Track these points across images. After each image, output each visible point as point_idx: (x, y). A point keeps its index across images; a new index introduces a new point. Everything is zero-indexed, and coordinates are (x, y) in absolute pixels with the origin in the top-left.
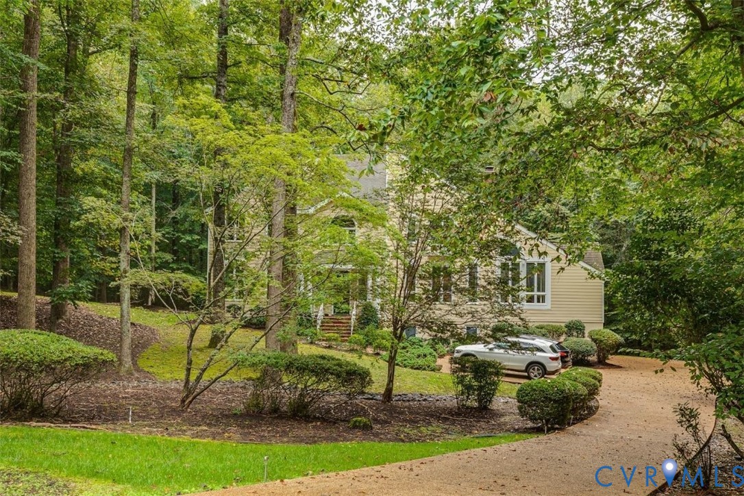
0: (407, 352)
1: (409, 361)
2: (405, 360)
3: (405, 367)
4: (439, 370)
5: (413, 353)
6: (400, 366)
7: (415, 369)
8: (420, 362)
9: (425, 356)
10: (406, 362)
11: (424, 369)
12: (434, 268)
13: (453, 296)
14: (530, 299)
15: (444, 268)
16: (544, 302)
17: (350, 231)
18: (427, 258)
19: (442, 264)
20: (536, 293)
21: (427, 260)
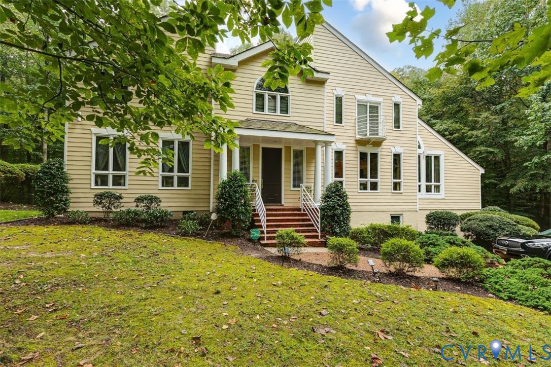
12: (361, 154)
13: (379, 184)
14: (428, 189)
15: (371, 154)
16: (439, 192)
17: (282, 98)
18: (354, 142)
19: (369, 150)
20: (433, 183)
21: (354, 145)
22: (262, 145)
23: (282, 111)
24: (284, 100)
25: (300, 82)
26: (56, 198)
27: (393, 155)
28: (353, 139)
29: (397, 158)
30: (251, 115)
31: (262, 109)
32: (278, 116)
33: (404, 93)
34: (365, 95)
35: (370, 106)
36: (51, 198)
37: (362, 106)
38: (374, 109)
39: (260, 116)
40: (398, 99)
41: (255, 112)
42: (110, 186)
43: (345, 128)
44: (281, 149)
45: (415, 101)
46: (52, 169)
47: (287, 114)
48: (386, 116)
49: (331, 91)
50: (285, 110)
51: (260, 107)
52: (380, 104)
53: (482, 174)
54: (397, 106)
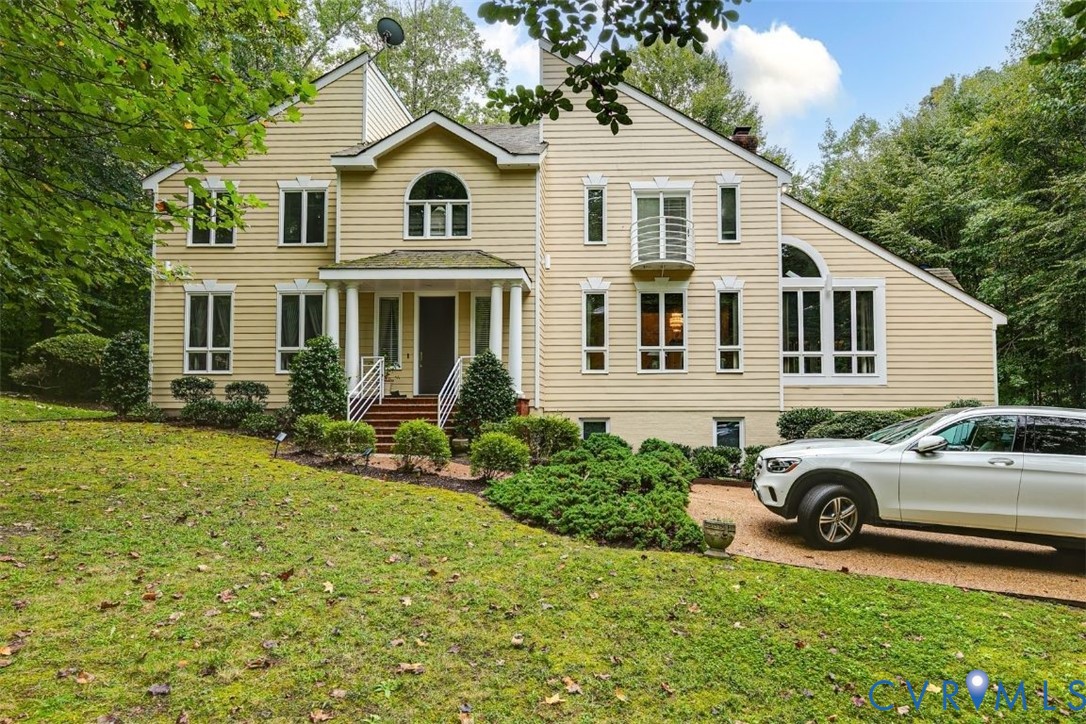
0: (582, 471)
1: (589, 509)
2: (572, 502)
3: (571, 532)
4: (722, 547)
5: (603, 476)
6: (551, 529)
7: (613, 542)
8: (635, 508)
9: (647, 485)
10: (574, 510)
11: (654, 543)
12: (644, 297)
13: (686, 355)
14: (842, 365)
15: (667, 296)
16: (873, 371)
17: (455, 208)
18: (629, 274)
19: (662, 288)
20: (854, 353)
21: (629, 280)
22: (419, 294)
23: (455, 231)
24: (460, 212)
25: (491, 177)
26: (126, 387)
27: (718, 296)
28: (628, 268)
29: (729, 301)
30: (401, 243)
31: (420, 231)
32: (449, 240)
33: (747, 165)
34: (653, 178)
35: (666, 200)
36: (119, 386)
37: (647, 203)
38: (676, 206)
39: (417, 243)
40: (729, 178)
41: (407, 237)
42: (209, 370)
43: (608, 248)
44: (453, 298)
45: (774, 178)
46: (121, 346)
47: (466, 234)
48: (702, 217)
49: (578, 180)
50: (460, 228)
51: (416, 228)
52: (688, 193)
53: (999, 327)
54: (729, 193)
